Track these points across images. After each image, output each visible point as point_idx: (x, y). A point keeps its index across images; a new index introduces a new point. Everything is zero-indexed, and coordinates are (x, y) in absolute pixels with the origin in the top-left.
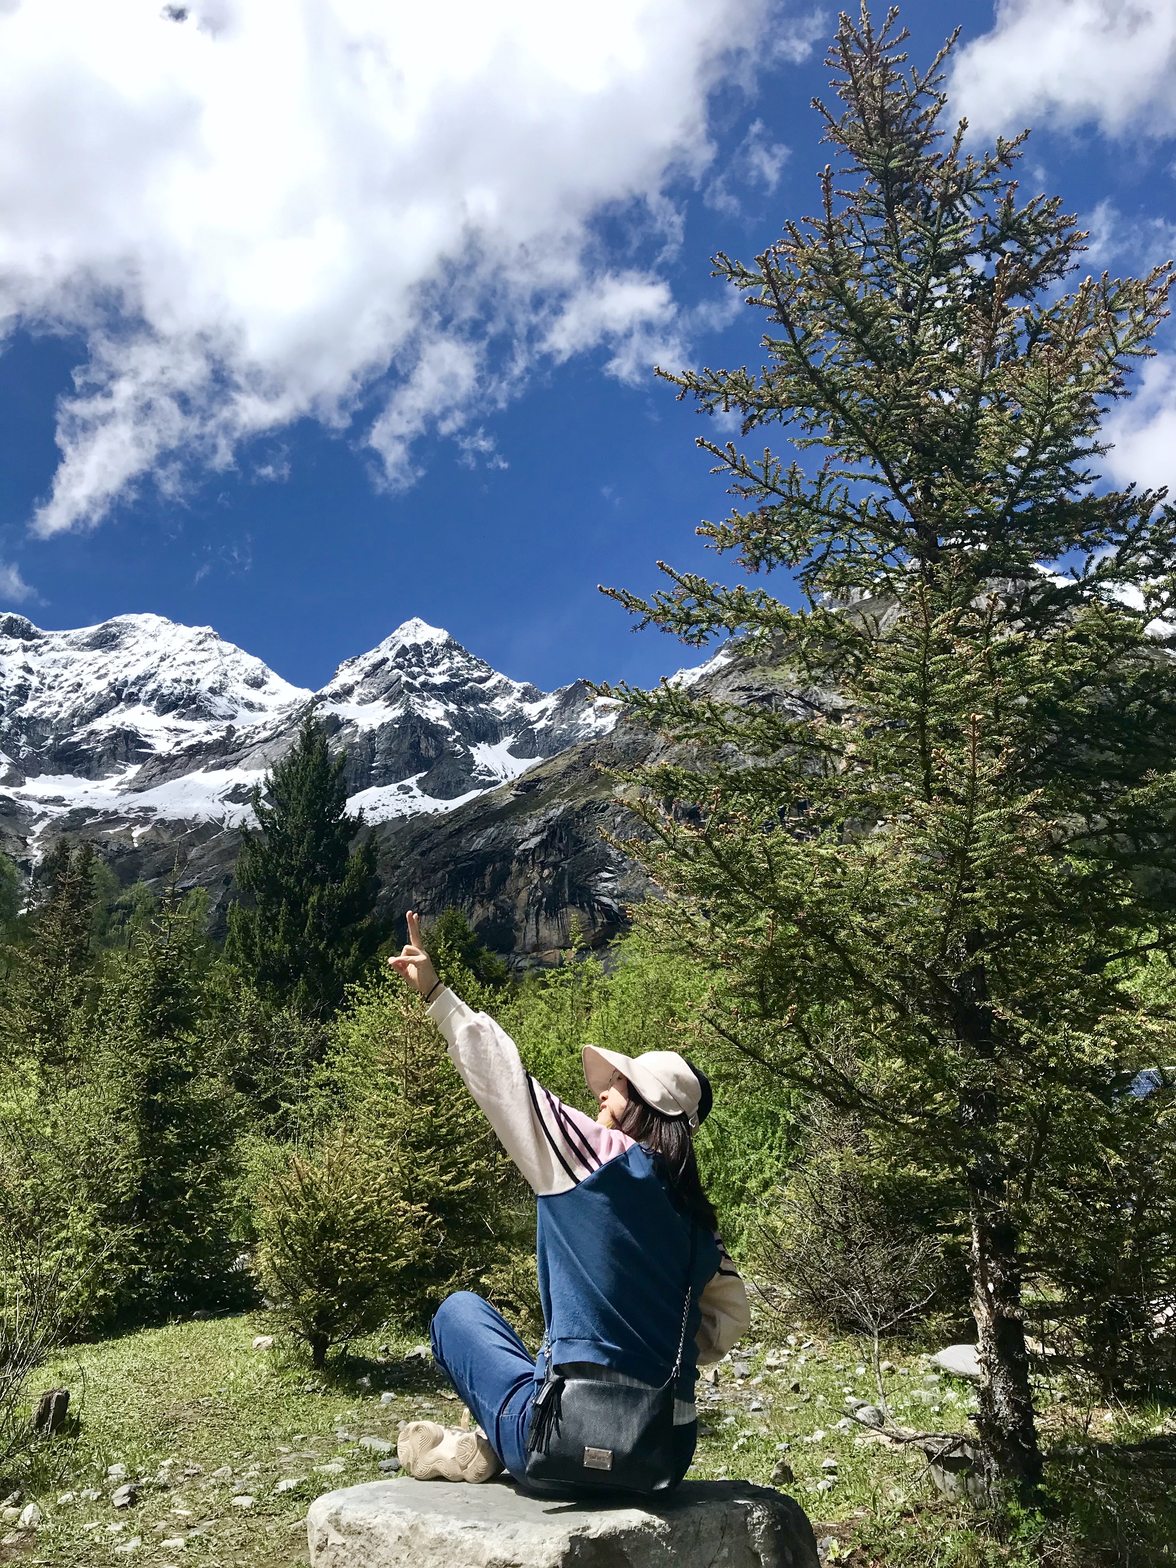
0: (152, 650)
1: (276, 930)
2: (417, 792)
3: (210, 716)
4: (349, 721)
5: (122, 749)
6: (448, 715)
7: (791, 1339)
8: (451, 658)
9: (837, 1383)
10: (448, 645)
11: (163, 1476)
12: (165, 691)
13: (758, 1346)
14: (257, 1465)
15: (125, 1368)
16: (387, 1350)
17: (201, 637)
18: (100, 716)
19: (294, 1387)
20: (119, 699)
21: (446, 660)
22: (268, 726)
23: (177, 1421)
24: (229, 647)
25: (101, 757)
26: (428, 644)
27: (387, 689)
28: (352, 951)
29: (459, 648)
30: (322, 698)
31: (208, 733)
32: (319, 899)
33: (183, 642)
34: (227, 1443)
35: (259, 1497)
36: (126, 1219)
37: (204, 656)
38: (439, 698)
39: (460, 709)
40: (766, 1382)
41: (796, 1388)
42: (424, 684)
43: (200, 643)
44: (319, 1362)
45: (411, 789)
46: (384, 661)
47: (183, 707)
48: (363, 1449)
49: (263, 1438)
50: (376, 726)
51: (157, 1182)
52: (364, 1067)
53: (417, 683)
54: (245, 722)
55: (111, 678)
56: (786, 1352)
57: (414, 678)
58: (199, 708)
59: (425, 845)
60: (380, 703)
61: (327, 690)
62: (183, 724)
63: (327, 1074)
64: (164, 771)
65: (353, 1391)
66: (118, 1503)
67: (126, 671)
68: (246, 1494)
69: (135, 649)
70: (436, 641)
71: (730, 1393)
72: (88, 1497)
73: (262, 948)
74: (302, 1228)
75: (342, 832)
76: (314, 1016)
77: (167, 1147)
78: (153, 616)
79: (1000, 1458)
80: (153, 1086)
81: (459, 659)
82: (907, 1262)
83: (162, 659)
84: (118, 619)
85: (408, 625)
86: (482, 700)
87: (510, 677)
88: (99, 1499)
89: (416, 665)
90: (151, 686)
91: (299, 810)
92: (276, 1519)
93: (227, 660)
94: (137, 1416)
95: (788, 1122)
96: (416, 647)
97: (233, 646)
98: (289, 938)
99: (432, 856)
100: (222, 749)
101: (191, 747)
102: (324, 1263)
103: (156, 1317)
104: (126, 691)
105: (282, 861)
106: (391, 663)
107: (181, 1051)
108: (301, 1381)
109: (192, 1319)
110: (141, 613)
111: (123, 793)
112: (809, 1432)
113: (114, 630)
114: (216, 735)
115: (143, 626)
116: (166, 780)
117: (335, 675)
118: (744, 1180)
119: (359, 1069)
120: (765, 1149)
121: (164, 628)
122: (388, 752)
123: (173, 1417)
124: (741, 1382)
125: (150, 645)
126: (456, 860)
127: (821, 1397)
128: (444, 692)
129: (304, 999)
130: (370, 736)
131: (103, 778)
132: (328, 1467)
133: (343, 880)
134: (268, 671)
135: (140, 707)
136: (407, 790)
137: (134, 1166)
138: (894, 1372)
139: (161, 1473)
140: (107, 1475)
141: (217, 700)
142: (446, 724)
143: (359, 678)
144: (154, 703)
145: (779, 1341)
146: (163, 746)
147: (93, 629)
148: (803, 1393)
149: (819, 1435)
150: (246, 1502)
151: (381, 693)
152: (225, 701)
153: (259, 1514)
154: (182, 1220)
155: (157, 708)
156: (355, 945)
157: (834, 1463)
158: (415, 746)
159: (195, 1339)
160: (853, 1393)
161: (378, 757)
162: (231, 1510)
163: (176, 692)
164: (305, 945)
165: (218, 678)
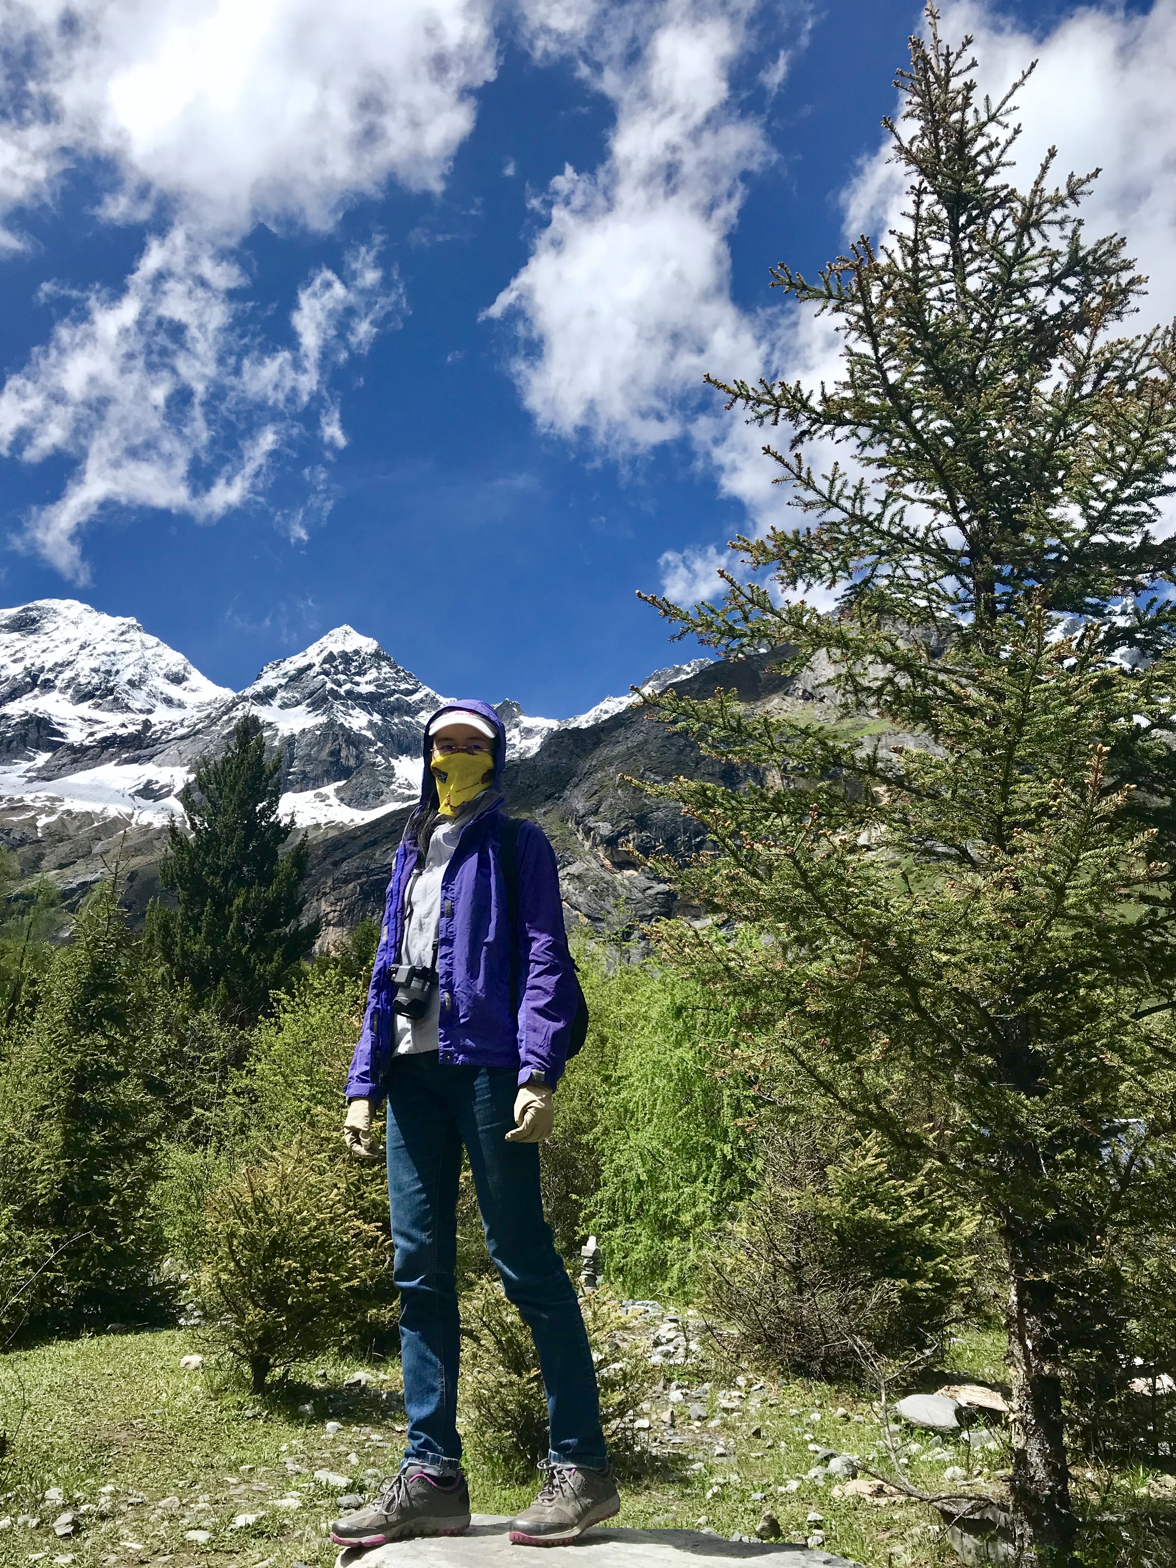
0: (72, 637)
1: (198, 930)
2: (334, 801)
3: (128, 708)
4: (270, 724)
5: (33, 735)
6: (371, 725)
7: (741, 1381)
8: (379, 668)
9: (796, 1430)
10: (377, 655)
11: (105, 1503)
12: (83, 680)
13: (707, 1386)
14: (207, 1497)
15: (45, 1382)
16: (324, 1375)
17: (124, 628)
18: (13, 700)
19: (234, 1412)
20: (34, 685)
21: (374, 670)
22: (186, 723)
23: (111, 1444)
24: (151, 640)
25: (11, 742)
26: (357, 652)
27: (311, 694)
28: (275, 957)
29: (388, 659)
30: (245, 699)
31: (123, 725)
32: (245, 902)
33: (105, 631)
34: (168, 1471)
35: (215, 1532)
36: (42, 1223)
37: (125, 647)
38: (363, 708)
39: (384, 720)
40: (724, 1425)
41: (757, 1433)
42: (349, 693)
43: (122, 634)
44: (259, 1386)
45: (328, 797)
46: (310, 666)
47: (101, 697)
48: (317, 1483)
49: (206, 1467)
50: (297, 731)
51: (78, 1184)
52: (285, 1076)
53: (342, 691)
54: (162, 716)
55: (27, 663)
56: (737, 1393)
57: (340, 686)
58: (116, 699)
59: (338, 855)
60: (302, 708)
61: (249, 691)
62: (97, 714)
63: (247, 1081)
64: (75, 761)
65: (295, 1418)
66: (60, 1532)
67: (44, 656)
68: (200, 1528)
69: (55, 635)
70: (364, 650)
71: (688, 1436)
72: (26, 1523)
73: (182, 948)
74: (251, 1242)
75: (273, 834)
76: (232, 1021)
77: (92, 1148)
78: (76, 603)
79: (1034, 1522)
80: (81, 1084)
81: (387, 669)
82: (863, 1306)
83: (82, 647)
84: (39, 603)
85: (337, 632)
86: (407, 713)
87: (438, 692)
88: (38, 1526)
89: (343, 673)
90: (68, 674)
91: (230, 809)
92: (238, 1557)
93: (149, 653)
94: (67, 1436)
95: (724, 1156)
96: (344, 655)
97: (157, 640)
98: (213, 939)
99: (345, 866)
100: (136, 742)
101: (105, 739)
102: (272, 1281)
103: (67, 1329)
104: (42, 677)
105: (209, 860)
106: (317, 669)
107: (112, 1049)
108: (241, 1406)
109: (107, 1333)
110: (63, 598)
111: (31, 780)
112: (782, 1483)
113: (34, 614)
114: (132, 729)
115: (65, 612)
116: (75, 771)
117: (259, 677)
118: (676, 1212)
119: (279, 1078)
120: (699, 1183)
121: (86, 615)
122: (308, 759)
123: (106, 1439)
124: (698, 1424)
125: (71, 632)
126: (369, 872)
127: (783, 1444)
128: (369, 702)
129: (223, 1003)
130: (290, 741)
131: (11, 764)
132: (285, 1503)
133: (271, 883)
134: (191, 668)
135: (55, 695)
136: (323, 798)
137: (57, 1167)
138: (849, 1419)
139: (102, 1500)
140: (43, 1499)
141: (135, 692)
142: (369, 734)
143: (283, 681)
144: (70, 691)
145: (729, 1382)
146: (75, 735)
147: (13, 611)
148: (765, 1439)
149: (793, 1485)
150: (202, 1537)
151: (305, 698)
152: (143, 694)
153: (216, 1551)
154: (106, 1228)
155: (72, 697)
156: (279, 951)
157: (820, 1517)
158: (335, 753)
159: (116, 1356)
160: (814, 1441)
161: (296, 763)
162: (185, 1545)
163: (94, 682)
164: (227, 948)
165: (138, 670)
